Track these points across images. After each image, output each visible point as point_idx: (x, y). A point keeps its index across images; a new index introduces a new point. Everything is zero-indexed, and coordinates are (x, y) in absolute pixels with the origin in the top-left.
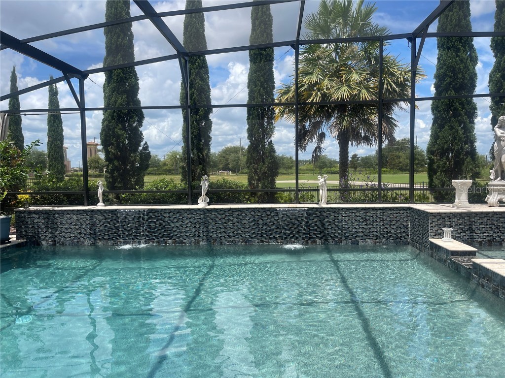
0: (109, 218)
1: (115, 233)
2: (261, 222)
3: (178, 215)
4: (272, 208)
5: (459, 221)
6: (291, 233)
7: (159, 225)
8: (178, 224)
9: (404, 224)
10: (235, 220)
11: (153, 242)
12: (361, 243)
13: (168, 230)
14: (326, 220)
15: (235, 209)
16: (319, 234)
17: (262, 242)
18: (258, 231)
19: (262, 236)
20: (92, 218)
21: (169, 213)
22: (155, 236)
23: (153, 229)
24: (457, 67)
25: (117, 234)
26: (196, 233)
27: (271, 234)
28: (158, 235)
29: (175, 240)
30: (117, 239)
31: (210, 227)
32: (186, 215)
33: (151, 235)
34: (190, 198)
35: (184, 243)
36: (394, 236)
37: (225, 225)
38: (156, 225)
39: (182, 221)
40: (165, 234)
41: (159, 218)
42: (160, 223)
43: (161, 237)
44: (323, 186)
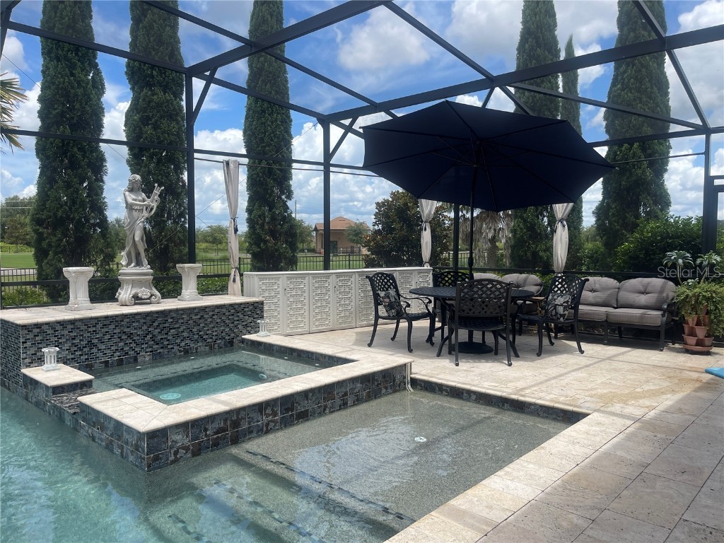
5: (71, 334)
24: (73, 91)
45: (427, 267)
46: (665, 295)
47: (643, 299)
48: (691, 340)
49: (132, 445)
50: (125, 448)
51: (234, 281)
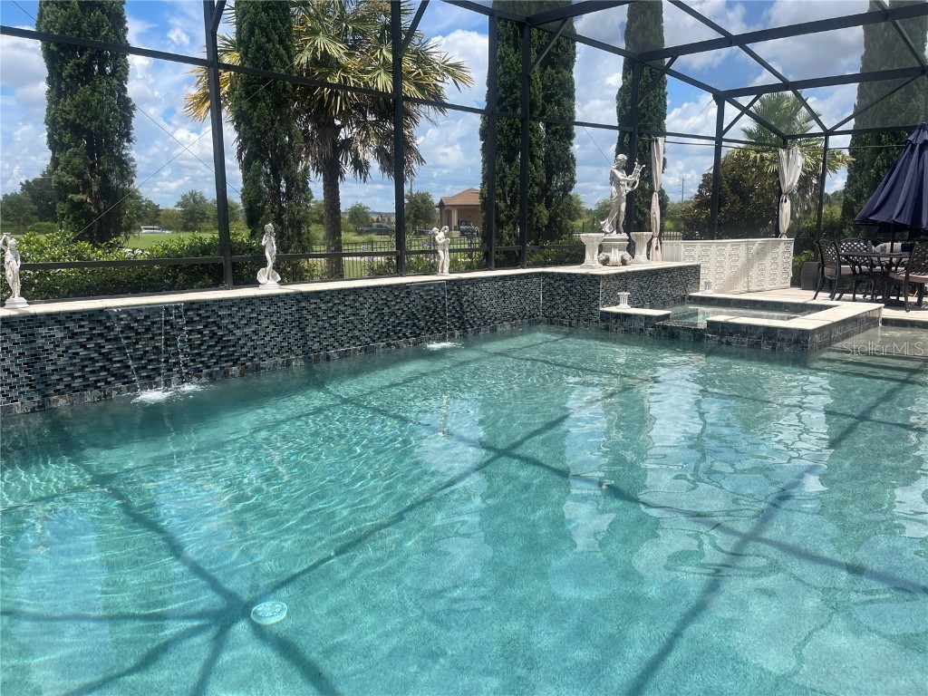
0: (83, 333)
1: (103, 368)
2: (386, 310)
3: (248, 310)
4: (401, 284)
6: (426, 324)
7: (211, 338)
8: (248, 331)
9: (538, 296)
10: (349, 311)
11: (199, 377)
12: (499, 329)
13: (230, 346)
14: (466, 297)
15: (349, 289)
16: (458, 322)
17: (389, 345)
18: (382, 328)
19: (388, 335)
20: (29, 338)
21: (230, 308)
22: (201, 362)
23: (196, 348)
25: (108, 370)
26: (283, 344)
27: (401, 330)
28: (209, 358)
29: (242, 364)
30: (108, 383)
31: (308, 330)
32: (264, 309)
33: (192, 361)
34: (229, 274)
35: (262, 368)
36: (528, 313)
37: (333, 322)
38: (202, 337)
39: (256, 323)
40: (222, 356)
41: (209, 320)
42: (211, 331)
43: (215, 363)
44: (444, 244)
45: (784, 238)
49: (790, 340)
50: (779, 344)
51: (657, 248)
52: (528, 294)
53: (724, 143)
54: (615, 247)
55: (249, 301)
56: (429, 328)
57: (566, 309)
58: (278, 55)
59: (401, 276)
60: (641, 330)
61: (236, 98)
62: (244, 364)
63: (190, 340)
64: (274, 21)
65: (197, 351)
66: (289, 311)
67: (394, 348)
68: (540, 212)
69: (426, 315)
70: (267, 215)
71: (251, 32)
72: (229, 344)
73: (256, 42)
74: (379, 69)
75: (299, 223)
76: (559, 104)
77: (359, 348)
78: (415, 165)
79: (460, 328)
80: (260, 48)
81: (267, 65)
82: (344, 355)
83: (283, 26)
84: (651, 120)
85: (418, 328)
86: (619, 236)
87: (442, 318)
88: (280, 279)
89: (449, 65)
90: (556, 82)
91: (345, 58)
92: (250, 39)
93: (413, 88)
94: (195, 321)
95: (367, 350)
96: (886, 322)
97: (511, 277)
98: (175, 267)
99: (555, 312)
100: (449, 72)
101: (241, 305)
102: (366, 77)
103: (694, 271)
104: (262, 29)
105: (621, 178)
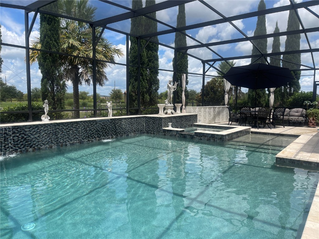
2: (88, 129)
3: (36, 129)
4: (94, 120)
6: (103, 133)
7: (22, 138)
8: (36, 136)
9: (143, 124)
10: (74, 129)
11: (17, 152)
12: (130, 135)
13: (29, 141)
14: (117, 125)
15: (74, 122)
16: (115, 133)
17: (89, 141)
18: (86, 135)
19: (89, 137)
21: (29, 128)
22: (18, 147)
23: (16, 142)
26: (49, 141)
27: (93, 136)
28: (21, 146)
29: (33, 147)
31: (59, 136)
32: (42, 128)
33: (14, 146)
34: (31, 117)
35: (41, 149)
36: (140, 130)
37: (68, 133)
38: (18, 138)
39: (39, 133)
40: (26, 145)
41: (21, 132)
42: (22, 136)
43: (23, 147)
44: (110, 107)
45: (226, 106)
46: (303, 113)
47: (297, 114)
48: (311, 124)
49: (219, 138)
50: (216, 139)
51: (184, 109)
52: (140, 123)
53: (205, 76)
54: (169, 108)
55: (37, 126)
56: (104, 135)
57: (152, 128)
58: (54, 45)
59: (95, 117)
60: (175, 135)
61: (39, 58)
62: (34, 147)
63: (13, 139)
64: (53, 34)
65: (16, 143)
66: (52, 129)
67: (90, 141)
68: (146, 97)
69: (103, 130)
70: (49, 97)
71: (45, 37)
72: (29, 140)
73: (46, 41)
74: (91, 50)
75: (61, 99)
76: (153, 62)
77: (78, 142)
78: (105, 81)
79: (115, 135)
80: (47, 42)
81: (50, 48)
82: (72, 144)
83: (56, 36)
84: (183, 68)
85: (100, 135)
86: (171, 105)
87: (109, 131)
88: (49, 118)
89: (116, 50)
90: (152, 56)
91: (80, 46)
92: (44, 40)
93: (103, 57)
94: (16, 133)
95: (81, 142)
96: (252, 132)
97: (134, 118)
98: (12, 114)
99: (149, 129)
100: (115, 52)
101: (34, 127)
102: (87, 53)
103: (196, 116)
104: (49, 37)
105: (171, 87)
